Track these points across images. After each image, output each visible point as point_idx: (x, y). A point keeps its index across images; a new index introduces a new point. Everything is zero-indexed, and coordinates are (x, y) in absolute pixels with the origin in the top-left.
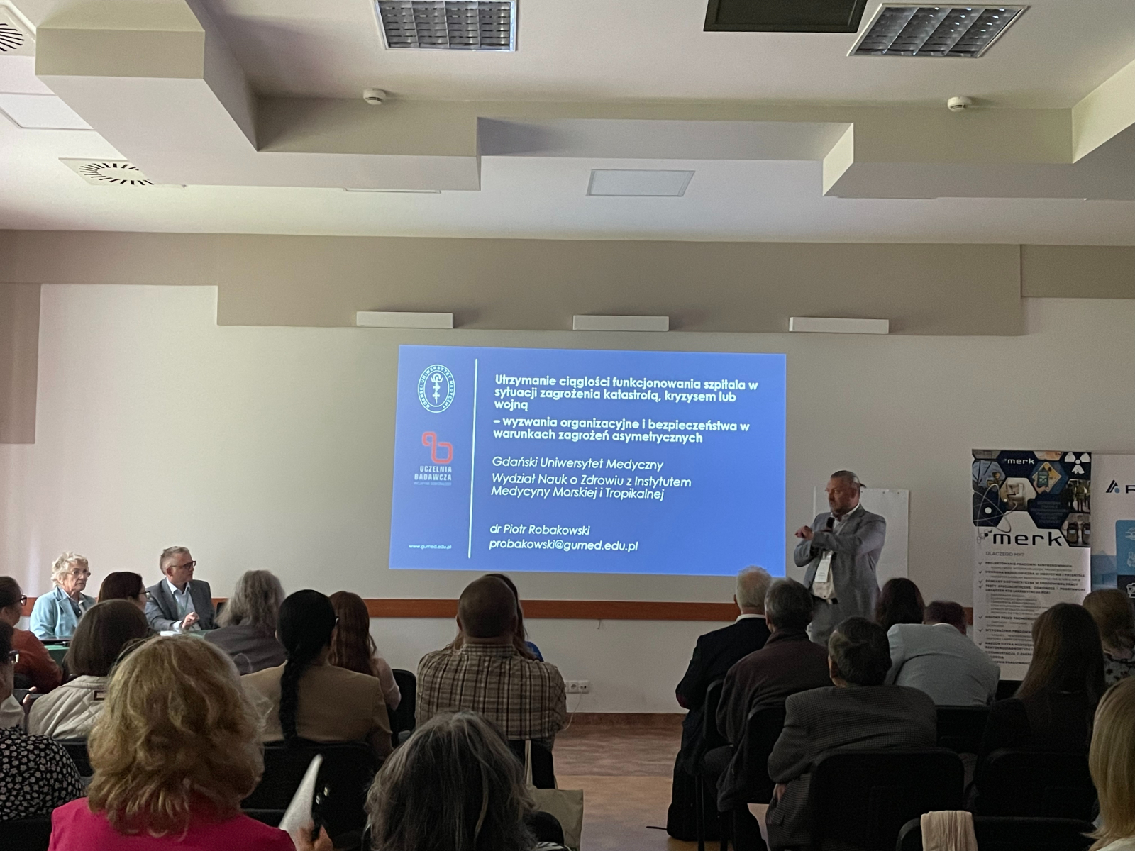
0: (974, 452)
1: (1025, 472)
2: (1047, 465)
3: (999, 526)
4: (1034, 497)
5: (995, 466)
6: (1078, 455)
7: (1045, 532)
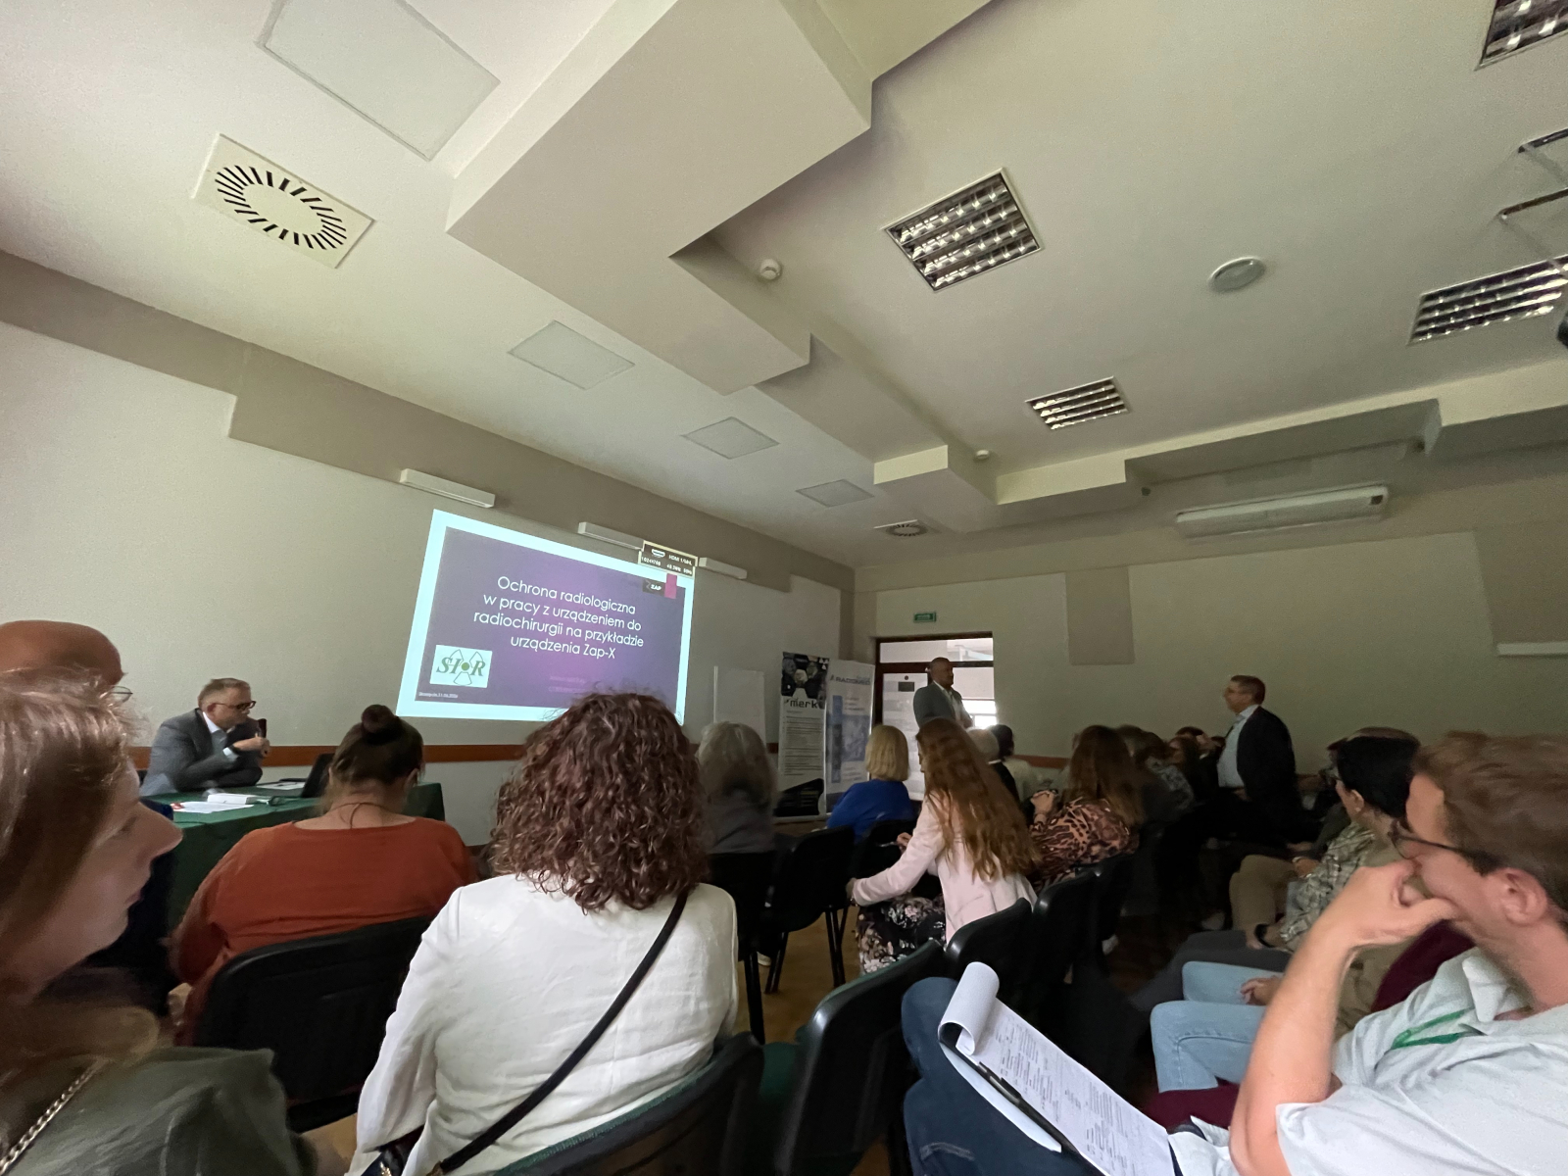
0: (784, 654)
1: (803, 666)
2: (812, 664)
3: (794, 695)
4: (806, 680)
5: (792, 663)
6: (824, 659)
7: (810, 700)
